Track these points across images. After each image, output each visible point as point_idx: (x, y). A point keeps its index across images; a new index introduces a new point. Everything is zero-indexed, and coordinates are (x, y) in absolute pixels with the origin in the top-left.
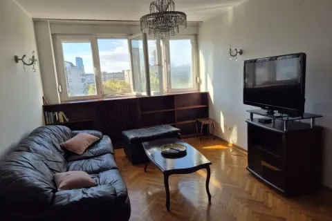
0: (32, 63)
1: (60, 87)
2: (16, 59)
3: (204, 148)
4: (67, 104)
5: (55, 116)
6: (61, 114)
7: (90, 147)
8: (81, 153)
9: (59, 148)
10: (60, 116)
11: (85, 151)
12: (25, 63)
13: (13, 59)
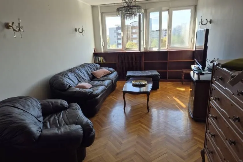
0: (82, 32)
1: (103, 43)
2: (76, 30)
3: (178, 89)
4: (106, 53)
5: (99, 59)
6: (102, 58)
7: (105, 76)
8: (99, 78)
9: (90, 74)
10: (101, 59)
11: (101, 77)
12: (79, 32)
13: (74, 30)
